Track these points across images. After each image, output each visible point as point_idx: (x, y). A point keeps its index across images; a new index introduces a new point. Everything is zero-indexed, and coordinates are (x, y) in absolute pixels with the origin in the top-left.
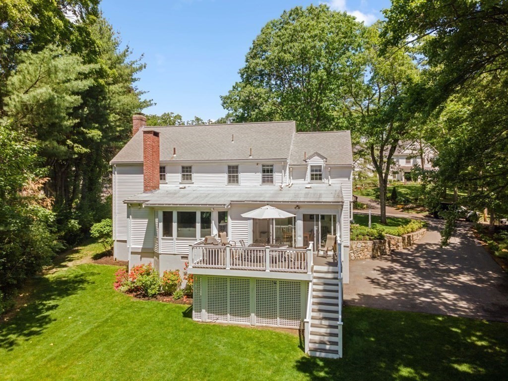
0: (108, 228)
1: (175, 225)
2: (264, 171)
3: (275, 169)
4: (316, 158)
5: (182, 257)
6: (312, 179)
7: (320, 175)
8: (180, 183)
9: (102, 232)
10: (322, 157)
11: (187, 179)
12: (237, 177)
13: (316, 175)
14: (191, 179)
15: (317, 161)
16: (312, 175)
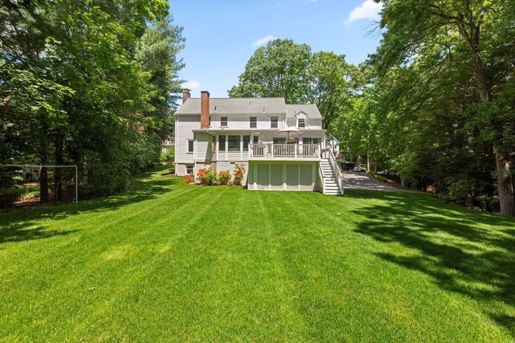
0: (172, 155)
1: (227, 143)
2: (272, 121)
3: (278, 119)
4: (302, 114)
5: (231, 163)
6: (299, 126)
7: (304, 124)
8: (220, 128)
9: (169, 157)
10: (305, 114)
11: (224, 125)
12: (256, 124)
13: (301, 124)
14: (226, 125)
15: (302, 116)
16: (299, 124)
